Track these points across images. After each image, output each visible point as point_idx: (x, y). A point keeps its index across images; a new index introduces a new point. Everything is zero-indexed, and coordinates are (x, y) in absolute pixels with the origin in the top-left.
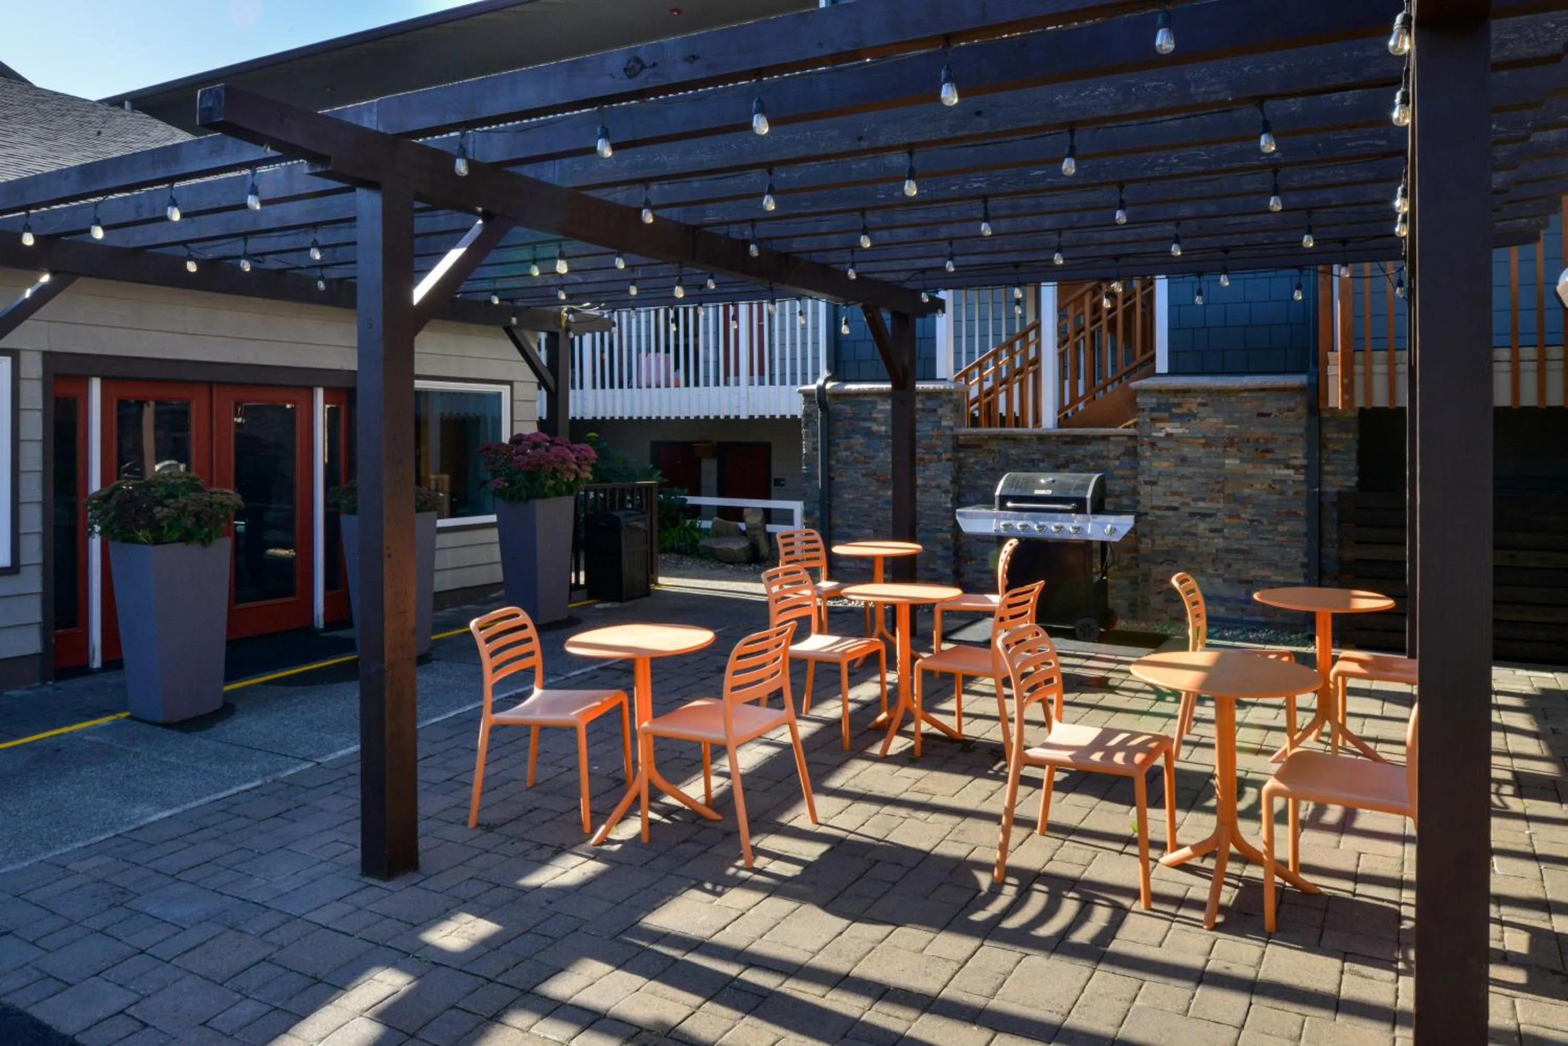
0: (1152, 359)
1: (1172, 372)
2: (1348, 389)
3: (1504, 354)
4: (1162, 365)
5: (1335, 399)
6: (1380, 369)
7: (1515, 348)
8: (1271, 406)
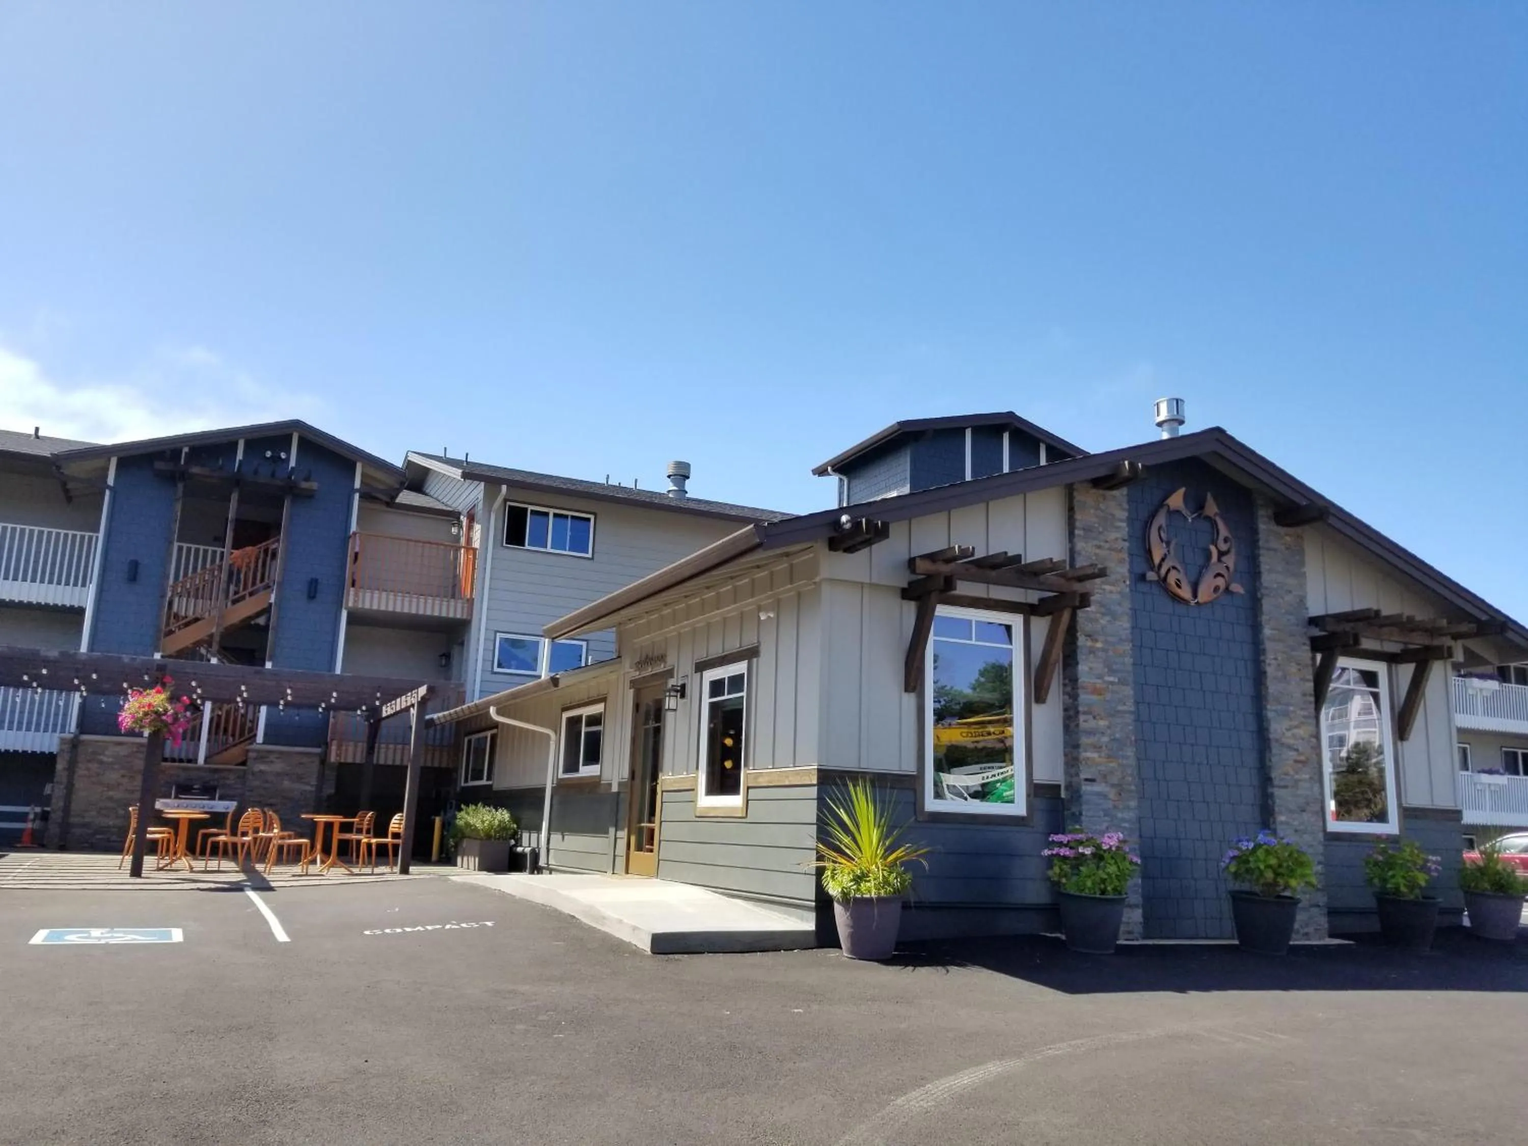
0: (255, 735)
1: (264, 743)
2: (338, 755)
3: (383, 746)
4: (260, 738)
5: (333, 758)
6: (351, 749)
7: (388, 744)
8: (305, 760)
